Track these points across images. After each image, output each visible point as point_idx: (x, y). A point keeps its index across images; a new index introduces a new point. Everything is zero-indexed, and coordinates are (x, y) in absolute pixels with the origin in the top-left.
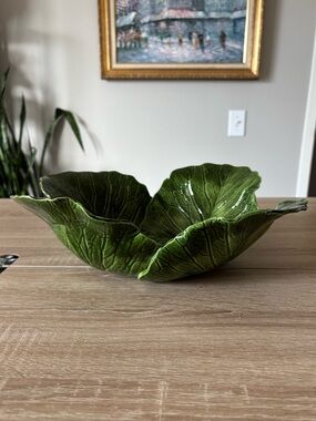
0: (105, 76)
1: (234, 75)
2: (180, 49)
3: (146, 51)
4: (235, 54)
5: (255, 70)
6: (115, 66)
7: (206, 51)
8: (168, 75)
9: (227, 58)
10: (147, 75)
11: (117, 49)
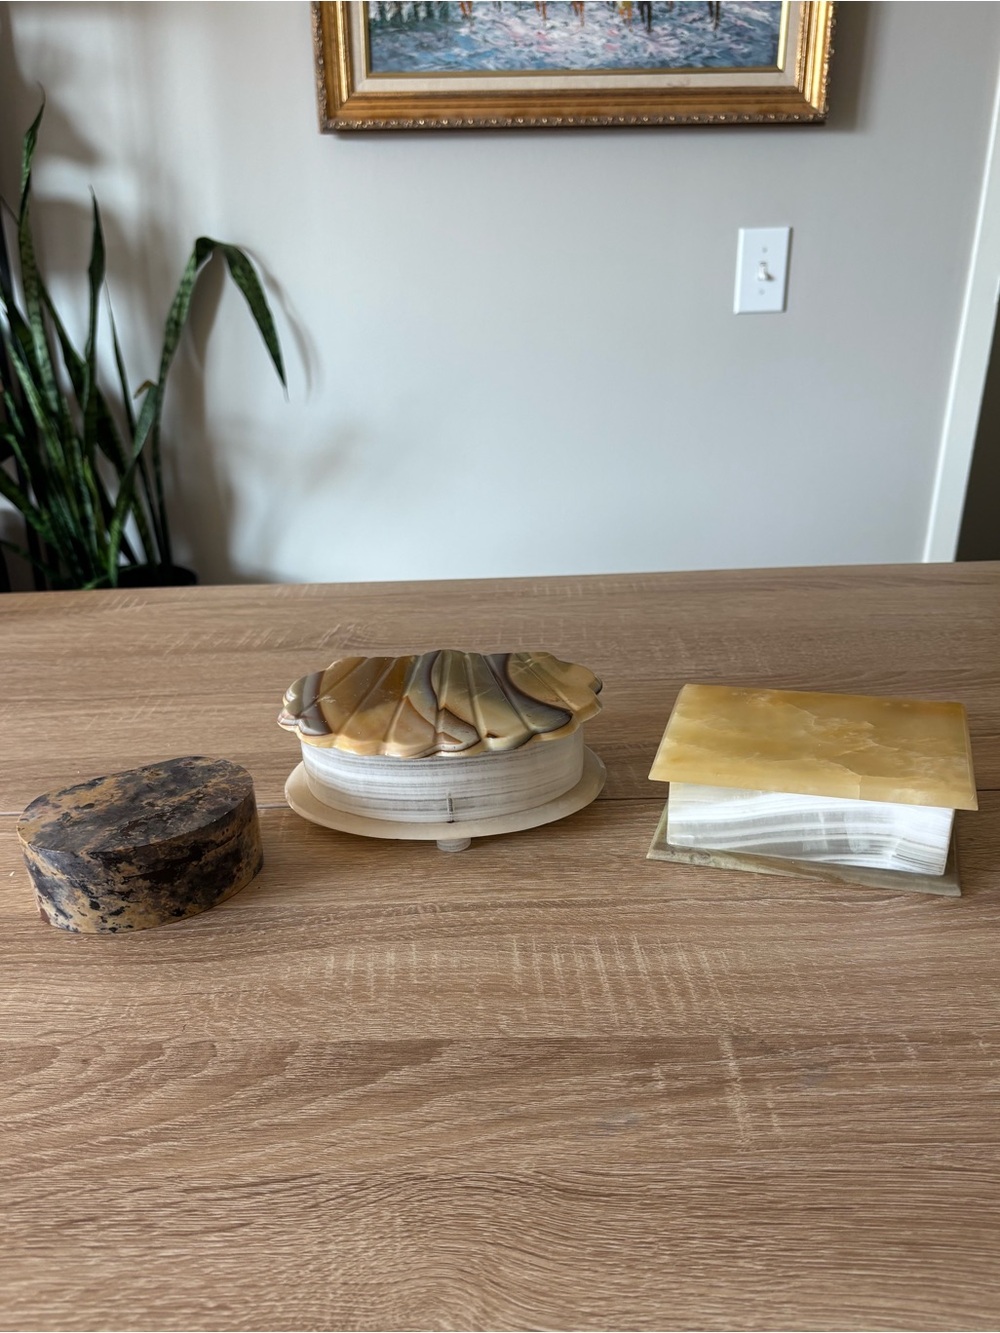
0: (334, 120)
1: (750, 111)
2: (575, 23)
3: (464, 31)
4: (751, 41)
5: (815, 93)
6: (366, 85)
7: (657, 29)
8: (536, 114)
9: (727, 53)
10: (471, 115)
11: (370, 27)
